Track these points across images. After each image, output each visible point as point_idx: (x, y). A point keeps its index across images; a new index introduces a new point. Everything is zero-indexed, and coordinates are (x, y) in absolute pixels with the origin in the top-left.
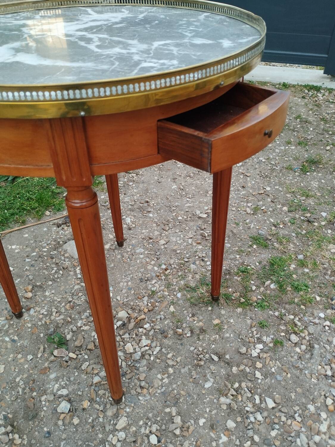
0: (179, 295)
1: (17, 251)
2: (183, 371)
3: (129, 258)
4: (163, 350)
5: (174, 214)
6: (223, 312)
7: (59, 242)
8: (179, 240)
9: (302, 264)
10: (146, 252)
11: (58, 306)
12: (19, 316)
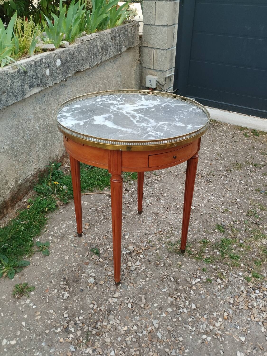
0: (164, 246)
1: (86, 205)
2: (153, 281)
3: (142, 221)
4: (147, 269)
5: (175, 203)
6: (185, 259)
7: (108, 205)
8: (174, 218)
9: (241, 246)
10: (153, 220)
11: (99, 236)
12: (80, 236)
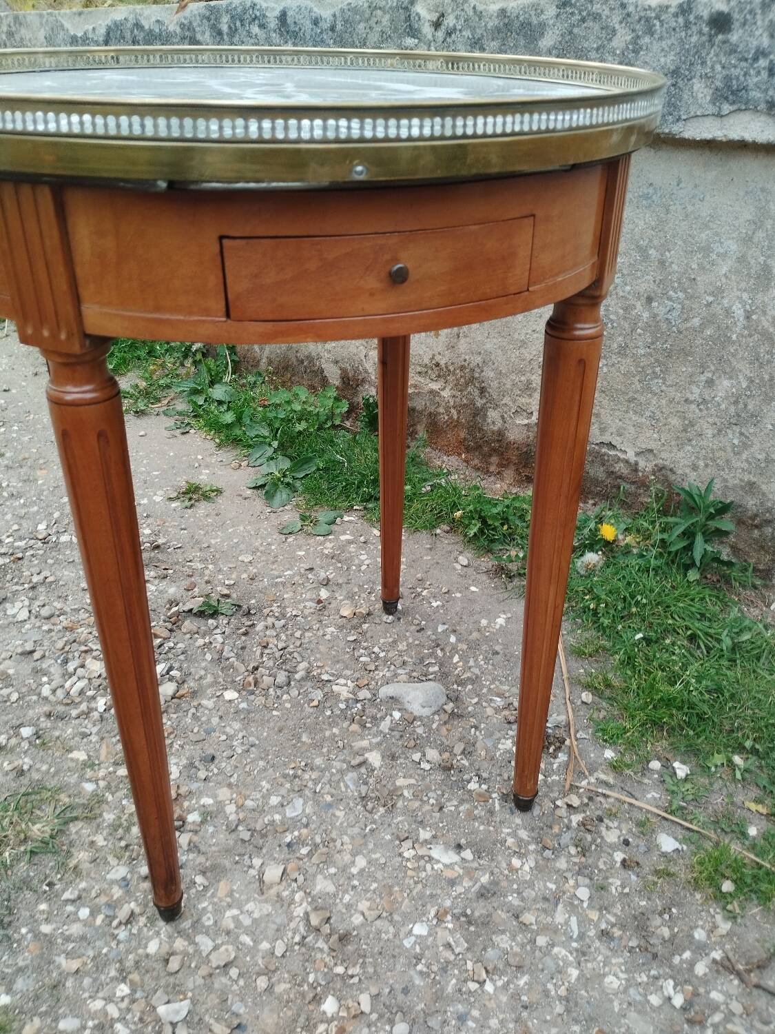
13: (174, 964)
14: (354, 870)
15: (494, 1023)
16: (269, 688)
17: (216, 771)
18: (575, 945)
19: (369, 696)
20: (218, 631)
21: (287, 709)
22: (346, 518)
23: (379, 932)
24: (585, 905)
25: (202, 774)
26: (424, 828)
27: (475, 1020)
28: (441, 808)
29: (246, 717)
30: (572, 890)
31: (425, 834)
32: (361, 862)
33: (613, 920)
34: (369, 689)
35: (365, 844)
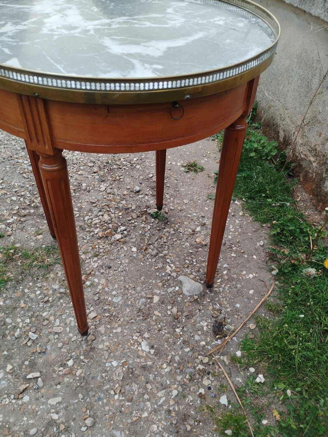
6: (33, 244)
10: (110, 299)
13: (45, 323)
14: (114, 331)
15: (107, 408)
16: (148, 253)
17: (107, 272)
18: (156, 406)
19: (175, 276)
20: (151, 224)
21: (147, 264)
22: (236, 202)
23: (103, 355)
24: (173, 397)
25: (102, 271)
26: (148, 333)
27: (103, 403)
28: (160, 330)
29: (132, 259)
30: (173, 389)
31: (146, 335)
32: (119, 330)
33: (177, 409)
34: (177, 273)
35: (126, 325)
